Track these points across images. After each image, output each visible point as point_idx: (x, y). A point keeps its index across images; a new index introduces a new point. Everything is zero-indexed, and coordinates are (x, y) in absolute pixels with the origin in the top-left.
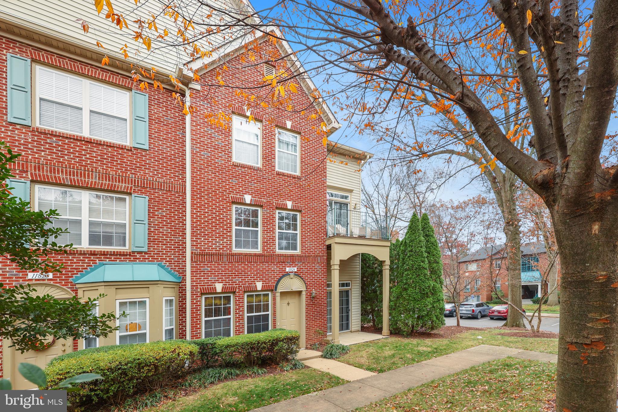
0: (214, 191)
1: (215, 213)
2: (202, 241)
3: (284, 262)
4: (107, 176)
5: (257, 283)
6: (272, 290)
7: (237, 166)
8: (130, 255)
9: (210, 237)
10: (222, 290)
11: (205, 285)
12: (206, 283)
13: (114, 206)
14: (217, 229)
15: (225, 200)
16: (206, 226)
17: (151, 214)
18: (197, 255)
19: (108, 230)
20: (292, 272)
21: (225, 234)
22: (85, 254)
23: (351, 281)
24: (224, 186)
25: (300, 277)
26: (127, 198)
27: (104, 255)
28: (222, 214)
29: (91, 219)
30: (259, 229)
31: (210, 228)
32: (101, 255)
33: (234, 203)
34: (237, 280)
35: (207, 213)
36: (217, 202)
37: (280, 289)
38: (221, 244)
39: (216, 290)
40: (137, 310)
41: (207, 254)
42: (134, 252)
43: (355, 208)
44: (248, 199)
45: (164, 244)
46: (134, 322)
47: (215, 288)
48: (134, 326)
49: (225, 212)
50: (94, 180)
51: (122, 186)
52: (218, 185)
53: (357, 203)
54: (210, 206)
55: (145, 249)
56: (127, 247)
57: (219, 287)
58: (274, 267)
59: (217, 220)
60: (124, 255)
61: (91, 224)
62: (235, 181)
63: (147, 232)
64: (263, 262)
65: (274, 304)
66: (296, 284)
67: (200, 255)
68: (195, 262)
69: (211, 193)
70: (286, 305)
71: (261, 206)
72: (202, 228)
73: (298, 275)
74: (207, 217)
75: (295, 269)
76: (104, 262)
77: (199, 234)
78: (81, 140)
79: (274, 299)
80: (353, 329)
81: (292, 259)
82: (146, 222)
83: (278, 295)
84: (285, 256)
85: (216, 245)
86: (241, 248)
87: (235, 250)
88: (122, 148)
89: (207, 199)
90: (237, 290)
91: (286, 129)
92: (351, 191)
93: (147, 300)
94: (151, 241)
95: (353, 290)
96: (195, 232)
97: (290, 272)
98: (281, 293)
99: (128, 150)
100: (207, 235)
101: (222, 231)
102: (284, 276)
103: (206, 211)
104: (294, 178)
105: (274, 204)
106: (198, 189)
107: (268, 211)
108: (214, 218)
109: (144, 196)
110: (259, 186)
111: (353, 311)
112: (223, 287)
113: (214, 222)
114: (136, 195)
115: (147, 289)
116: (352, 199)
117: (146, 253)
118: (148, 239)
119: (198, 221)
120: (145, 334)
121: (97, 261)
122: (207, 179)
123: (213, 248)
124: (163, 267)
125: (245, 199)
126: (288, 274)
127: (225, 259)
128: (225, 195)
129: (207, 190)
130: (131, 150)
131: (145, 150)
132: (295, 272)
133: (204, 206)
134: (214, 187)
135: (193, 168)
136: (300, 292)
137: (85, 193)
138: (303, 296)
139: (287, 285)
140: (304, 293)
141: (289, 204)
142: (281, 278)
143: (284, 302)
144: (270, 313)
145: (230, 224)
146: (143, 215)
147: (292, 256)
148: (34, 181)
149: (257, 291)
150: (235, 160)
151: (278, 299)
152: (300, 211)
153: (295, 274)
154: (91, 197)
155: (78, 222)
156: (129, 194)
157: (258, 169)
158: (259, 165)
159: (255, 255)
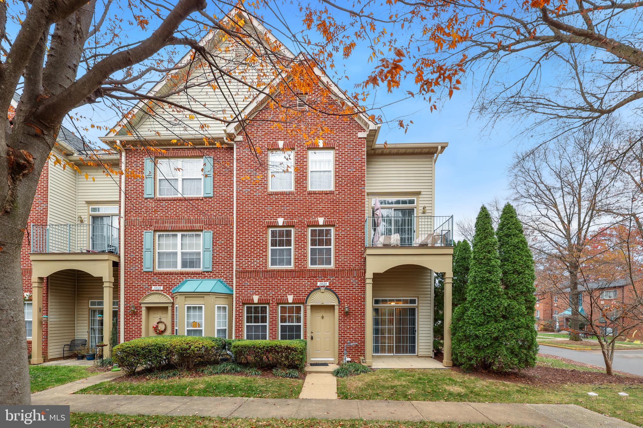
0: (252, 220)
1: (253, 238)
2: (244, 261)
3: (315, 277)
4: (189, 221)
5: (288, 296)
6: (303, 303)
7: (272, 195)
8: (202, 274)
9: (250, 258)
10: (258, 301)
11: (245, 297)
12: (246, 295)
13: (194, 240)
14: (255, 250)
15: (261, 225)
16: (247, 249)
17: (214, 244)
18: (240, 272)
19: (191, 257)
20: (324, 287)
21: (261, 254)
22: (178, 274)
23: (418, 297)
24: (261, 214)
25: (333, 291)
26: (201, 233)
27: (188, 274)
28: (259, 238)
29: (182, 251)
30: (292, 247)
31: (249, 250)
32: (186, 274)
33: (269, 227)
34: (271, 293)
35: (247, 238)
36: (255, 228)
37: (311, 302)
38: (258, 263)
39: (253, 301)
40: (197, 313)
41: (247, 272)
42: (204, 272)
43: (424, 213)
44: (281, 221)
45: (223, 265)
46: (195, 321)
47: (253, 299)
48: (194, 324)
49: (261, 236)
50: (182, 225)
51: (197, 226)
52: (256, 214)
53: (426, 205)
54: (250, 232)
55: (210, 270)
56: (201, 269)
57: (256, 299)
58: (305, 282)
59: (255, 243)
60: (198, 274)
61: (182, 253)
62: (270, 208)
63: (211, 257)
64: (294, 277)
65: (305, 316)
66: (329, 299)
67: (241, 272)
68: (238, 278)
69: (250, 222)
70: (320, 318)
71: (293, 226)
72: (244, 250)
73: (330, 290)
74: (247, 241)
75: (327, 284)
76: (188, 279)
77: (241, 256)
78: (176, 200)
79: (305, 312)
80: (420, 354)
81: (324, 274)
82: (211, 250)
83: (309, 308)
84: (316, 271)
85: (254, 264)
86: (276, 265)
87: (270, 267)
88: (197, 199)
89: (247, 227)
90: (271, 302)
91: (318, 148)
92: (418, 193)
93: (203, 306)
94: (215, 263)
95: (420, 308)
96: (238, 254)
97: (321, 287)
98: (312, 306)
99: (201, 200)
100: (247, 256)
101: (259, 252)
102: (315, 290)
103: (247, 236)
104: (327, 194)
105: (306, 223)
106: (241, 220)
107: (300, 230)
108: (252, 241)
109: (210, 231)
110: (291, 208)
111: (420, 332)
112: (259, 299)
113: (252, 245)
114: (206, 231)
115: (203, 298)
116: (420, 202)
117: (211, 272)
118: (213, 262)
119: (241, 245)
120: (201, 330)
121: (184, 279)
122: (248, 210)
123: (252, 267)
124: (221, 282)
125: (278, 222)
126: (319, 288)
127: (261, 275)
128: (262, 221)
129: (247, 220)
130: (203, 200)
131: (210, 198)
132: (327, 286)
133: (245, 232)
134: (253, 216)
135: (237, 203)
136: (333, 307)
137: (179, 234)
138: (337, 311)
139: (318, 298)
140: (337, 308)
141: (321, 221)
142: (312, 292)
143: (318, 315)
144: (302, 324)
145: (266, 245)
146: (209, 245)
147: (324, 271)
148: (155, 231)
149: (288, 303)
150: (270, 190)
151: (309, 311)
152: (334, 226)
153: (327, 288)
154: (182, 236)
155: (176, 253)
156: (202, 231)
157: (291, 193)
158: (293, 189)
159: (287, 271)
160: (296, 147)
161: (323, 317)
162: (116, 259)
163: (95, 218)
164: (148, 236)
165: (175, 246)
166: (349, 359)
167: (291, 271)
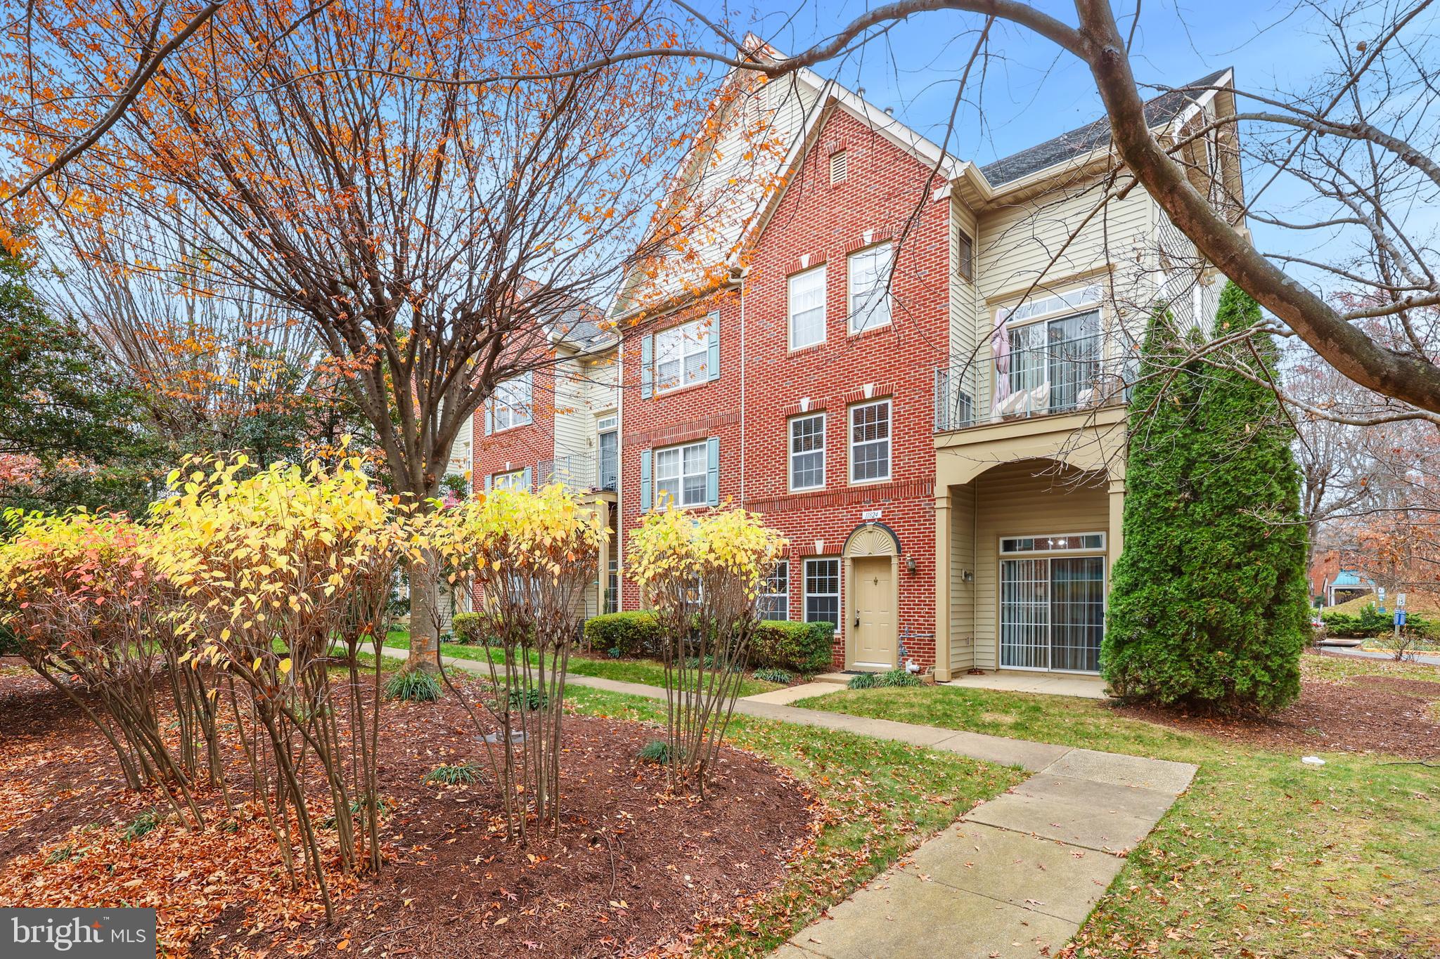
1: (767, 441)
2: (754, 484)
3: (859, 502)
4: (691, 426)
5: (816, 542)
6: (839, 555)
7: (792, 358)
13: (698, 456)
15: (778, 416)
16: (757, 462)
17: (721, 457)
18: (748, 504)
19: (695, 485)
20: (873, 520)
21: (777, 468)
24: (777, 396)
25: (888, 529)
26: (706, 443)
28: (774, 440)
29: (684, 476)
30: (824, 449)
31: (761, 464)
33: (788, 417)
34: (792, 538)
36: (769, 424)
37: (852, 552)
38: (773, 485)
41: (758, 502)
42: (709, 507)
44: (806, 404)
49: (778, 435)
50: (684, 434)
51: (700, 432)
54: (762, 432)
55: (717, 502)
56: (707, 502)
58: (843, 514)
59: (768, 450)
60: (702, 512)
61: (686, 480)
62: (789, 383)
63: (718, 481)
64: (826, 506)
65: (844, 579)
66: (882, 544)
67: (751, 504)
70: (871, 583)
71: (824, 410)
72: (754, 465)
73: (884, 526)
74: (758, 449)
75: (879, 514)
77: (750, 476)
79: (844, 571)
81: (874, 495)
82: (718, 469)
83: (848, 563)
84: (863, 490)
85: (768, 487)
86: (800, 486)
87: (793, 490)
88: (700, 388)
90: (793, 555)
91: (864, 248)
92: (1107, 270)
94: (722, 490)
96: (747, 473)
97: (869, 521)
98: (854, 560)
99: (705, 387)
101: (774, 466)
102: (858, 527)
103: (758, 440)
104: (878, 334)
105: (844, 399)
107: (835, 414)
108: (766, 448)
109: (716, 438)
110: (820, 376)
113: (765, 454)
114: (711, 439)
118: (719, 489)
123: (765, 493)
125: (801, 406)
126: (864, 524)
127: (777, 506)
128: (778, 410)
130: (707, 386)
131: (718, 380)
132: (879, 520)
136: (887, 560)
137: (681, 449)
138: (895, 568)
139: (864, 544)
140: (895, 561)
141: (868, 390)
142: (853, 531)
143: (867, 577)
144: (839, 595)
145: (785, 452)
146: (715, 463)
147: (872, 489)
148: (654, 449)
149: (816, 556)
150: (792, 349)
151: (848, 570)
152: (890, 396)
153: (880, 524)
154: (685, 450)
155: (677, 481)
156: (705, 439)
157: (820, 348)
158: (823, 340)
159: (814, 495)
160: (828, 259)
161: (876, 581)
162: (611, 498)
163: (603, 436)
164: (646, 457)
165: (676, 467)
166: (916, 667)
167: (820, 495)
